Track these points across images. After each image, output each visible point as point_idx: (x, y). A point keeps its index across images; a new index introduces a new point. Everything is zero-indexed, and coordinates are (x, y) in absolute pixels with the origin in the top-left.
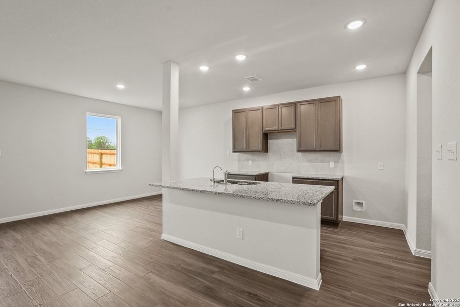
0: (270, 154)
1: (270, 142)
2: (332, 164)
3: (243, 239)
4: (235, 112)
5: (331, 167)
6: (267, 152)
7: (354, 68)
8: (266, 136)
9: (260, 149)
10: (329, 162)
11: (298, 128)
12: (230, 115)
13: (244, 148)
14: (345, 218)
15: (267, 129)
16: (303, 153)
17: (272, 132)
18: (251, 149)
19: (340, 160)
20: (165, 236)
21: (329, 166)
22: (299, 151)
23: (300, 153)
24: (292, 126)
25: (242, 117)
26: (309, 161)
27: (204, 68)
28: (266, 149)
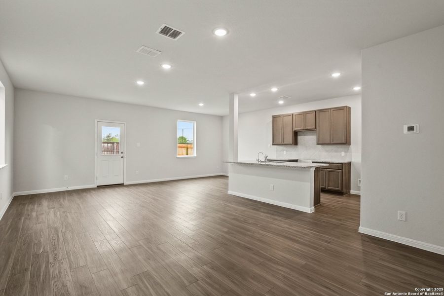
0: (299, 146)
1: (299, 138)
2: (343, 154)
3: (274, 190)
4: (274, 117)
5: (342, 155)
6: (297, 145)
7: (353, 88)
8: (296, 134)
9: (291, 142)
10: (341, 152)
11: (317, 128)
12: (271, 119)
13: (280, 141)
14: (352, 192)
15: (296, 129)
16: (323, 146)
17: (301, 131)
18: (285, 143)
19: (349, 151)
20: (230, 192)
21: (341, 155)
22: (318, 144)
23: (320, 146)
24: (313, 127)
25: (279, 120)
26: (327, 151)
27: (253, 95)
28: (295, 142)
